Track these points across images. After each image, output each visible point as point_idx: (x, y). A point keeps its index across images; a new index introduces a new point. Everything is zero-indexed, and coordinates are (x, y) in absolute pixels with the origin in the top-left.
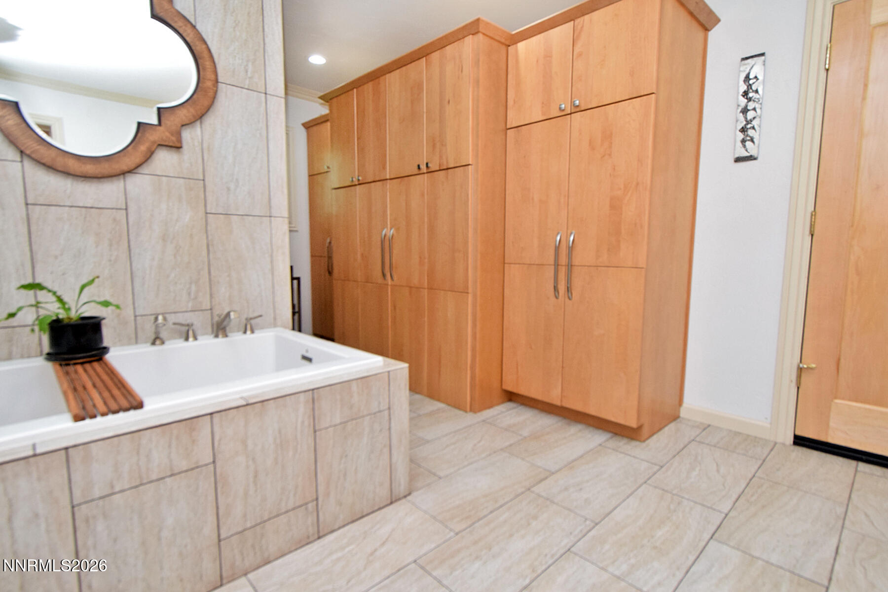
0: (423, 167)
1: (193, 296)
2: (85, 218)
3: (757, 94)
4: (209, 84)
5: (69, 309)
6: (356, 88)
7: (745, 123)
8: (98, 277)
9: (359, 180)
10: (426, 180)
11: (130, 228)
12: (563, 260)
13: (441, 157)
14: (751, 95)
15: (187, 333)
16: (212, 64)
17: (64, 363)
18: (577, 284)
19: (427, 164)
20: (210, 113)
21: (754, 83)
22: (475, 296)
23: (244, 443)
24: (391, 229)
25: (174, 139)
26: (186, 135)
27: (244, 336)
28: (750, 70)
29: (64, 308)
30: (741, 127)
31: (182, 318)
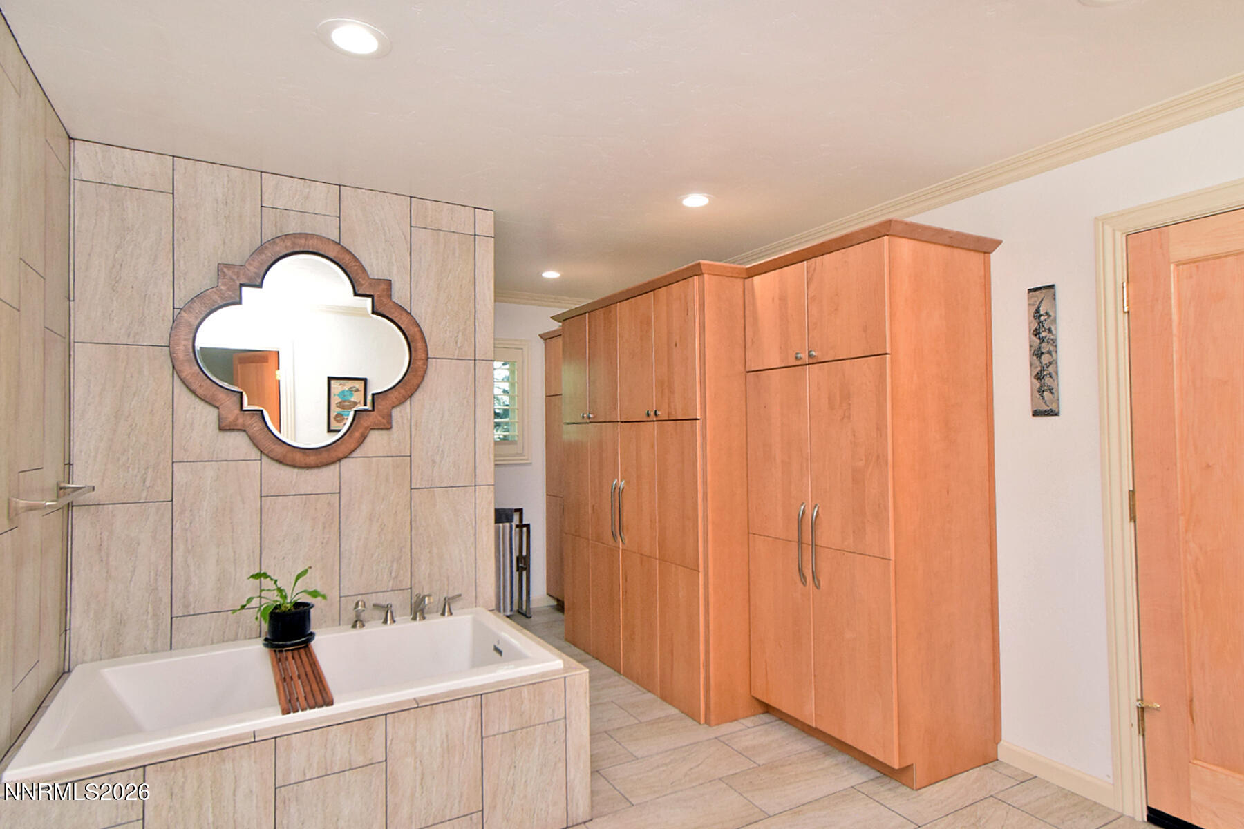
0: (652, 414)
1: (393, 575)
2: (305, 504)
3: (1050, 334)
4: (420, 363)
5: (286, 597)
6: (588, 312)
7: (1039, 368)
8: (310, 568)
9: (589, 418)
10: (656, 427)
11: (342, 510)
12: (807, 537)
13: (669, 406)
14: (1043, 334)
15: (387, 613)
16: (424, 345)
17: (277, 649)
18: (825, 568)
19: (656, 411)
20: (420, 390)
21: (1045, 320)
22: (706, 575)
23: (413, 744)
24: (621, 481)
25: (385, 421)
26: (396, 413)
27: (443, 619)
28: (1039, 304)
29: (281, 597)
30: (1035, 373)
31: (383, 599)
